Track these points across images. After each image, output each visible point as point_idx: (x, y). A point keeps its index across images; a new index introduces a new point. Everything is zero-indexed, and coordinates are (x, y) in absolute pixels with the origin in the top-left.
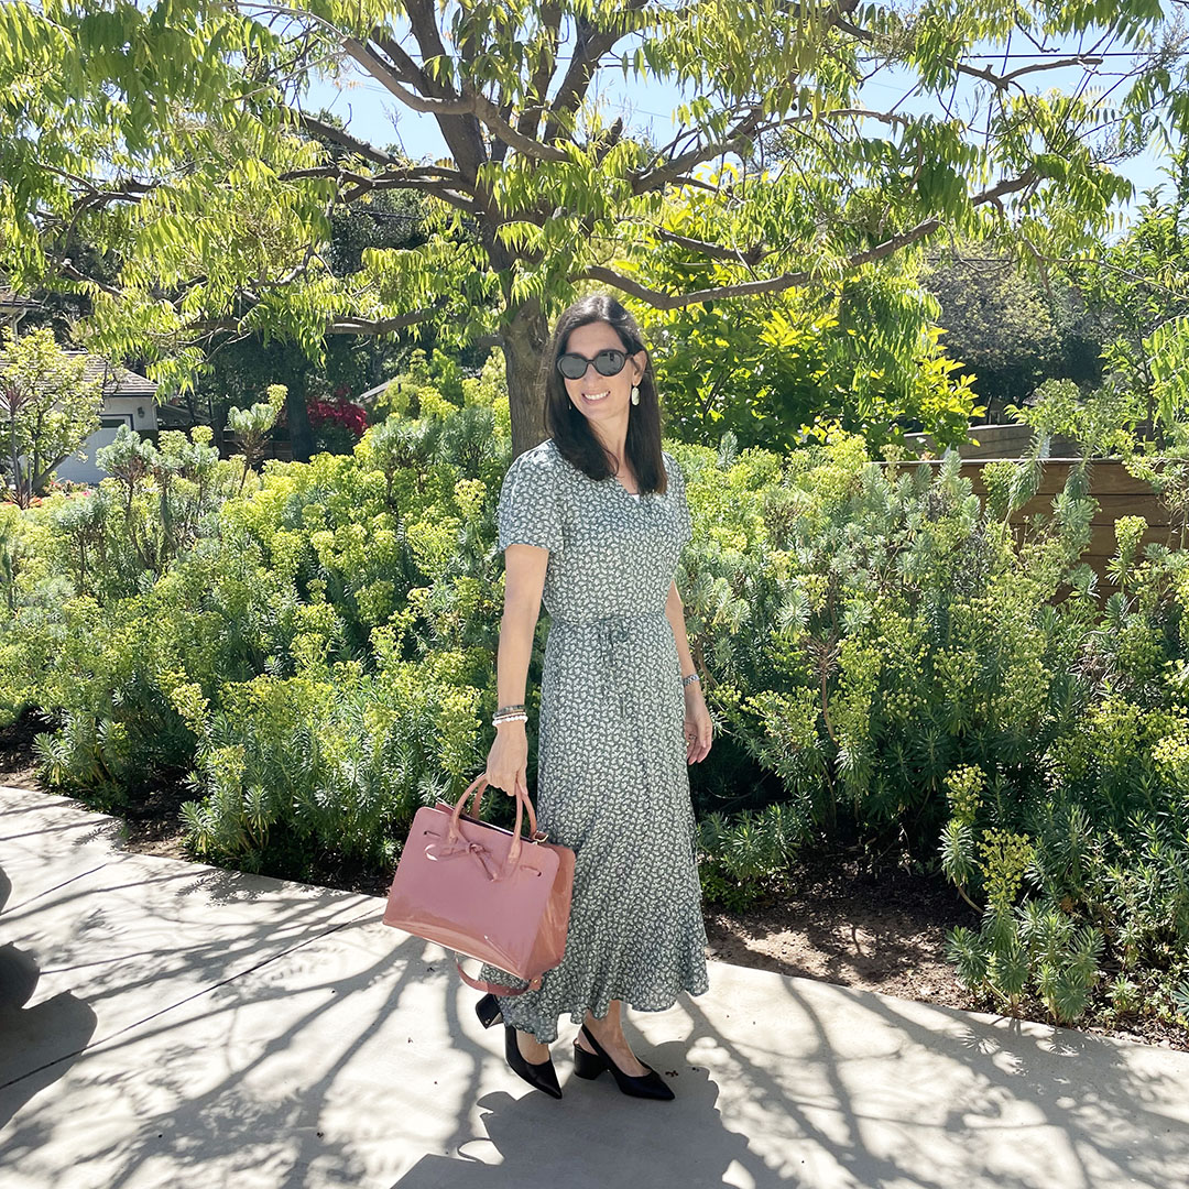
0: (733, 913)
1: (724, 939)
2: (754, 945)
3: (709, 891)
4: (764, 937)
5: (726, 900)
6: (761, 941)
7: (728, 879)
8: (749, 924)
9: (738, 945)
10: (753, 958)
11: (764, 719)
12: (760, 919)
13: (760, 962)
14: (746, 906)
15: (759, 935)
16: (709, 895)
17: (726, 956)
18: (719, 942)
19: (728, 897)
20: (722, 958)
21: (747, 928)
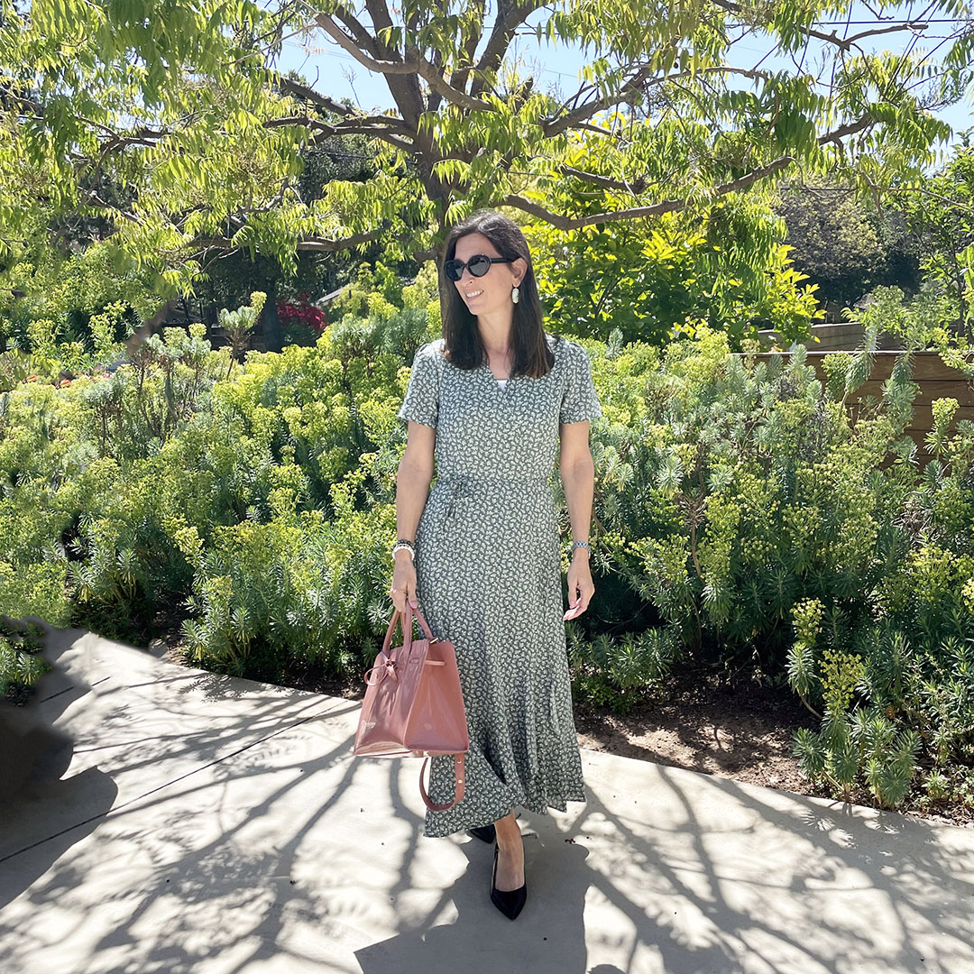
0: (618, 715)
1: (610, 736)
2: (634, 740)
3: (598, 697)
4: (643, 734)
5: (612, 704)
6: (641, 737)
7: (614, 688)
8: (631, 724)
9: (622, 740)
10: (634, 751)
11: (644, 560)
12: (640, 720)
13: (640, 754)
14: (628, 710)
15: (639, 732)
16: (598, 700)
17: (612, 749)
18: (606, 738)
19: (614, 702)
20: (609, 750)
21: (629, 727)
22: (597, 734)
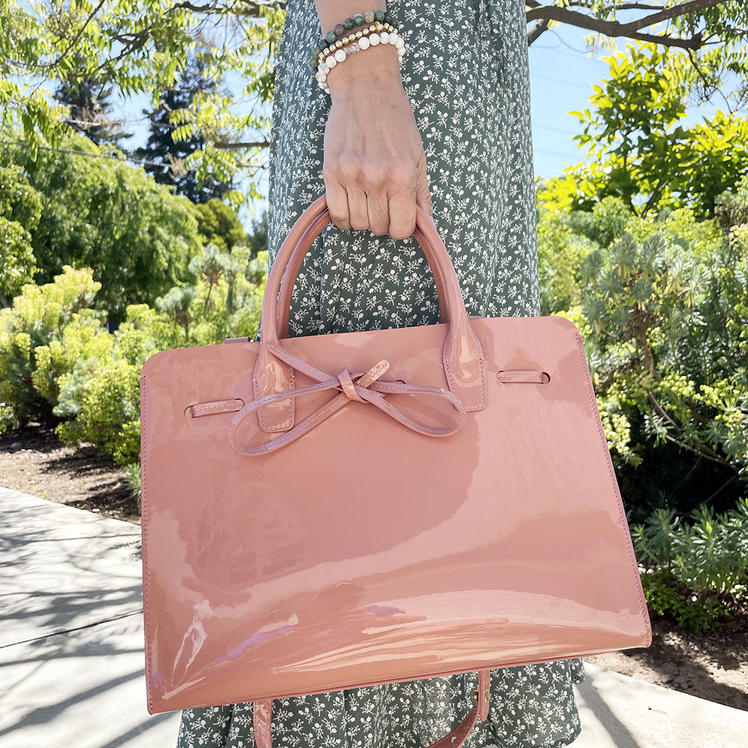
0: (687, 632)
1: (679, 664)
2: (721, 676)
3: (655, 602)
4: (736, 667)
5: (678, 615)
6: (733, 671)
7: (680, 591)
8: (713, 649)
9: (700, 673)
10: (727, 695)
11: (723, 412)
12: (727, 645)
13: (738, 700)
14: (706, 626)
15: (729, 664)
16: (655, 607)
17: (685, 686)
18: (671, 667)
19: (681, 611)
20: (679, 688)
21: (710, 653)
22: (656, 658)
